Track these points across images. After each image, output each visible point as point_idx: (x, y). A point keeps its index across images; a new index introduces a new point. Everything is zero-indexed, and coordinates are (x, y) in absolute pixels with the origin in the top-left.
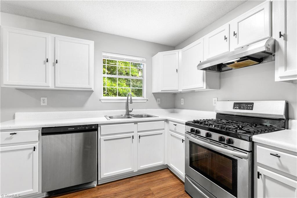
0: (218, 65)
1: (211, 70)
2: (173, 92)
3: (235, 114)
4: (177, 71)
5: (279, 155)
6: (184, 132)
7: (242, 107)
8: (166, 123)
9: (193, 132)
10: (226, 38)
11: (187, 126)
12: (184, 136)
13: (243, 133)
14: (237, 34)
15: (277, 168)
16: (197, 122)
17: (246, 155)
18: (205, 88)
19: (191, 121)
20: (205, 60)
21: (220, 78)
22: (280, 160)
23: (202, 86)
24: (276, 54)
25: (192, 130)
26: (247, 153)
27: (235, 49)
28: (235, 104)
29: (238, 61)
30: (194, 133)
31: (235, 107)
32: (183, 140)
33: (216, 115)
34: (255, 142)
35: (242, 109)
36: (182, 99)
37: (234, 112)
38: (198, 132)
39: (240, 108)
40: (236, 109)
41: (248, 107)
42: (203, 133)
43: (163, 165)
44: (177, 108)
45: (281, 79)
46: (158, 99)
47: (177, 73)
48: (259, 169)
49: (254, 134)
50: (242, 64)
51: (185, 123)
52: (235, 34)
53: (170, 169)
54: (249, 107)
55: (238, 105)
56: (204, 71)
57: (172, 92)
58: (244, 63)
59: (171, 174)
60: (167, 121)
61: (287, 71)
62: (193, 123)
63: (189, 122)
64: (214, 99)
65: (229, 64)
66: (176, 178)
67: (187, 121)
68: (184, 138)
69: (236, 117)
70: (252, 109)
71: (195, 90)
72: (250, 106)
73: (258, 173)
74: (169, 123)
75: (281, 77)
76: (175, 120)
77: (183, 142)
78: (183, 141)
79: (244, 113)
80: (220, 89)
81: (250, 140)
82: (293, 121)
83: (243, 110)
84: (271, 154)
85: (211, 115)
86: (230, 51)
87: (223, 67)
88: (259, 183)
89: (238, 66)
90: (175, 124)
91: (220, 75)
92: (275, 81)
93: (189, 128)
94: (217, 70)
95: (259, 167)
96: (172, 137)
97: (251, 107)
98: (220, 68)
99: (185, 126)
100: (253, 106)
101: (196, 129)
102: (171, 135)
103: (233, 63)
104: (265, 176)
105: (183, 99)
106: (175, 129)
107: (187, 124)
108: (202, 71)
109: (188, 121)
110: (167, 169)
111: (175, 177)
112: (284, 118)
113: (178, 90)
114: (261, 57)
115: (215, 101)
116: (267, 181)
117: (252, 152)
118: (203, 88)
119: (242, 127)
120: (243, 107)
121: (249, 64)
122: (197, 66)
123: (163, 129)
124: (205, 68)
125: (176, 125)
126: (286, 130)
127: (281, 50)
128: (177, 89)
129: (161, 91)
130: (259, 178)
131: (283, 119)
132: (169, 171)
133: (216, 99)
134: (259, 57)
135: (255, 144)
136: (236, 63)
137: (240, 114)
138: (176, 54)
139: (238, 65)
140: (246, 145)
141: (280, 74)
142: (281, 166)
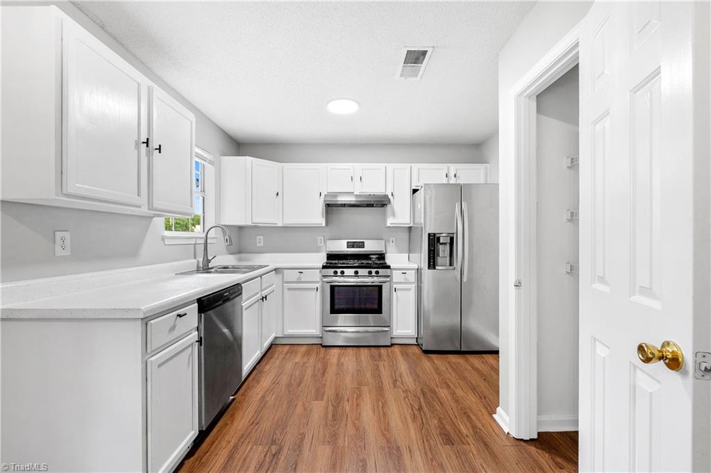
3: (349, 253)
4: (277, 196)
5: (405, 272)
6: (318, 278)
10: (352, 179)
11: (325, 270)
12: (320, 282)
15: (403, 281)
21: (327, 214)
22: (406, 276)
23: (320, 222)
24: (388, 206)
26: (388, 278)
28: (349, 243)
31: (349, 246)
32: (317, 288)
35: (356, 248)
36: (258, 237)
40: (353, 248)
41: (360, 245)
45: (391, 225)
51: (321, 267)
52: (361, 179)
55: (351, 245)
61: (394, 220)
64: (318, 238)
68: (318, 285)
69: (350, 256)
70: (364, 247)
72: (362, 245)
73: (394, 288)
74: (282, 273)
77: (317, 291)
80: (326, 226)
84: (401, 274)
91: (327, 210)
92: (388, 226)
95: (394, 285)
100: (364, 244)
102: (288, 289)
104: (397, 289)
105: (263, 236)
106: (299, 278)
112: (384, 253)
118: (322, 224)
120: (356, 245)
125: (302, 273)
133: (322, 238)
135: (392, 270)
140: (388, 272)
141: (390, 221)
142: (406, 279)
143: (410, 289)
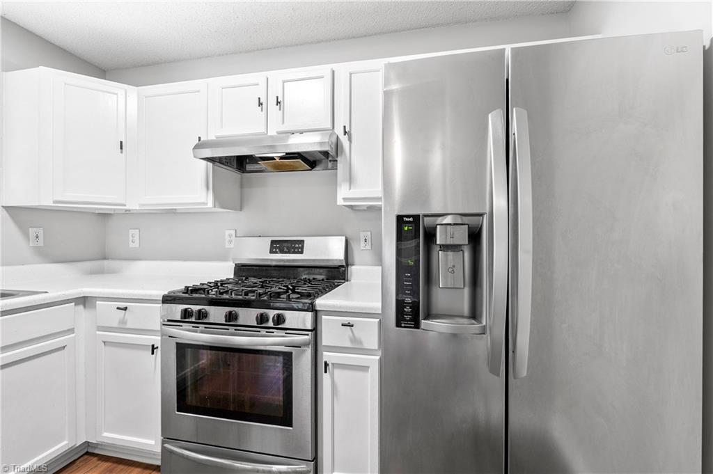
0: (237, 157)
1: (223, 164)
2: (100, 209)
3: (274, 263)
4: (121, 148)
5: (351, 323)
6: (156, 325)
7: (286, 250)
8: (81, 307)
9: (188, 318)
10: (260, 104)
11: (166, 305)
12: (160, 334)
13: (298, 298)
14: (282, 103)
15: (348, 344)
16: (195, 290)
17: (308, 338)
18: (210, 204)
19: (179, 292)
20: (212, 137)
21: (242, 186)
22: (352, 332)
23: (203, 200)
24: (339, 159)
25: (186, 314)
26: (308, 335)
27: (278, 133)
28: (273, 242)
29: (281, 158)
30: (193, 320)
31: (274, 250)
32: (153, 346)
33: (235, 268)
34: (319, 311)
35: (286, 253)
36: (131, 232)
37: (272, 260)
38: (202, 315)
39: (282, 252)
40: (276, 253)
41: (295, 248)
42: (217, 314)
43: (73, 450)
44: (113, 259)
45: (344, 201)
46: (32, 231)
47: (122, 152)
48: (326, 356)
49: (315, 297)
50: (288, 165)
51: (161, 299)
52: (278, 103)
53: (96, 451)
54: (297, 248)
55: (277, 246)
56: (209, 163)
57: (97, 209)
58: (292, 164)
59: (106, 465)
60: (84, 301)
61: (351, 190)
62: (187, 295)
63: (174, 292)
64: (227, 232)
65: (264, 160)
66: (126, 467)
67: (166, 293)
68: (156, 340)
69: (275, 270)
70: (302, 253)
71: (175, 209)
72: (296, 246)
73: (326, 363)
74: (94, 307)
75: (345, 199)
76: (123, 294)
77: (153, 353)
78: (153, 348)
79: (288, 261)
80: (241, 210)
81: (312, 308)
82: (353, 267)
83: (288, 255)
84: (343, 325)
85: (224, 271)
86: (269, 134)
87: (247, 163)
88: (326, 379)
89: (279, 168)
90: (123, 305)
91: (242, 178)
92: (338, 204)
93: (177, 310)
94: (235, 167)
95: (325, 353)
96: (108, 349)
97: (300, 248)
98: (241, 163)
99: (161, 305)
100: (303, 246)
101: (195, 308)
102: (104, 342)
103: (272, 158)
104: (333, 364)
105: (138, 230)
106: (123, 321)
107: (168, 299)
108: (204, 162)
109: (169, 293)
110: (86, 457)
111: (121, 467)
112: (344, 264)
113: (125, 205)
114: (314, 159)
115: (230, 236)
116: (337, 372)
117: (315, 330)
118: (207, 204)
119: (294, 287)
120: (288, 248)
121: (298, 168)
122: (194, 149)
123: (69, 330)
124: (213, 158)
125: (125, 309)
126: (346, 283)
127: (345, 154)
128: (123, 202)
129: (54, 202)
130: (326, 372)
131: (343, 266)
132: (95, 459)
133: (233, 232)
134: (311, 159)
135: (319, 314)
136: (278, 160)
137: (282, 263)
138: (116, 94)
139: (281, 165)
140: (306, 319)
141: (344, 193)
142: (354, 340)
143: (365, 369)
